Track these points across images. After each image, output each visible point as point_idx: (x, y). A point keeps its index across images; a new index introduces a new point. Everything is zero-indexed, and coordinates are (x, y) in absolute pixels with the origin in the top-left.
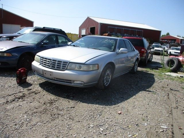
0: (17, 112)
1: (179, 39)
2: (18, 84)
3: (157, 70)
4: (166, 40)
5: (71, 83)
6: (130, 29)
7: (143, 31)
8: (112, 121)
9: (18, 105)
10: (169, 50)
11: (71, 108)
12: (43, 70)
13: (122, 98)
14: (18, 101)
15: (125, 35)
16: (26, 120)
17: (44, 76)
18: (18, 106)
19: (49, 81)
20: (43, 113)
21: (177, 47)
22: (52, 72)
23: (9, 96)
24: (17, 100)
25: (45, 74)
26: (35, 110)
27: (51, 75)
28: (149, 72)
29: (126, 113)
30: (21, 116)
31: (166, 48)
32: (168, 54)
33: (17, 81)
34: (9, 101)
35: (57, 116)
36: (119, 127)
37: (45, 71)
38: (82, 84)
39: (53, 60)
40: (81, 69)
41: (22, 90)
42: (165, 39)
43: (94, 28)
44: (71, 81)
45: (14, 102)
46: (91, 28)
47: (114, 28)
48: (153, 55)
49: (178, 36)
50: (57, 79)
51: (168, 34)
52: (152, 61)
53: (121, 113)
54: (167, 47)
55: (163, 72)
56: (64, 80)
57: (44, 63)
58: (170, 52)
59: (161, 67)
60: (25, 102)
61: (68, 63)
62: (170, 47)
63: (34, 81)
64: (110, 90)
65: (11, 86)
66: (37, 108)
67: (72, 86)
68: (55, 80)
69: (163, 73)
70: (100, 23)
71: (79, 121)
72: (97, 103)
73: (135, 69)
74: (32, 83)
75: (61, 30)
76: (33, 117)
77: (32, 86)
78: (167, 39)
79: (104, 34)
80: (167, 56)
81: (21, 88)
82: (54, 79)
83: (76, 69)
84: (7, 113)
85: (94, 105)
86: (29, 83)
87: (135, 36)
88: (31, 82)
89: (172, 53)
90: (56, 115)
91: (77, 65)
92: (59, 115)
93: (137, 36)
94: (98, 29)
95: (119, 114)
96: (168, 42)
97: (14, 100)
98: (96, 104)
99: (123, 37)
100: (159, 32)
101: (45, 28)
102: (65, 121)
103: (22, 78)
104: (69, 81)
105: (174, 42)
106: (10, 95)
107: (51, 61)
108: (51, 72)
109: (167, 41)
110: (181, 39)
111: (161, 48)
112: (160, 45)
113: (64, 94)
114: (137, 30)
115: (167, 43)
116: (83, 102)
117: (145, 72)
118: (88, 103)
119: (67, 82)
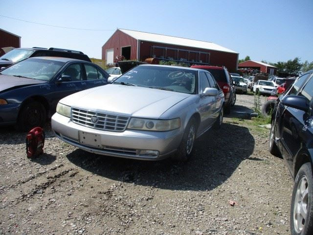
0: (51, 217)
1: (264, 66)
2: (28, 157)
3: (250, 121)
4: (246, 69)
5: (135, 154)
6: (189, 51)
7: (209, 53)
8: (227, 220)
9: (48, 202)
10: (255, 85)
11: (147, 200)
12: (79, 132)
13: (221, 174)
14: (43, 192)
15: (181, 60)
16: (77, 232)
17: (81, 141)
18: (49, 204)
19: (91, 151)
20: (104, 215)
21: (267, 80)
22: (99, 135)
23: (23, 185)
24: (41, 191)
25: (84, 138)
26: (85, 211)
27: (96, 140)
28: (239, 125)
29: (242, 203)
30: (63, 226)
31: (249, 82)
32: (254, 92)
33: (27, 152)
34: (27, 195)
35: (131, 219)
36: (244, 231)
37: (83, 132)
38: (155, 155)
39: (99, 114)
40: (154, 129)
41: (42, 171)
42: (244, 67)
43: (129, 48)
44: (135, 150)
45: (36, 196)
46: (124, 49)
47: (162, 49)
48: (237, 95)
49: (263, 62)
50: (107, 147)
51: (248, 58)
52: (235, 104)
53: (234, 203)
54: (251, 81)
55: (261, 124)
56: (121, 149)
57: (78, 119)
58: (258, 89)
59: (256, 116)
60: (58, 195)
61: (129, 119)
62: (256, 81)
63: (56, 151)
64: (195, 161)
65: (17, 164)
66: (86, 206)
67: (136, 158)
68: (103, 150)
69: (262, 126)
70: (139, 40)
71: (174, 227)
72: (187, 187)
73: (221, 120)
74: (54, 154)
75: (81, 53)
76: (88, 226)
77: (56, 161)
78: (247, 67)
79: (147, 59)
80: (252, 95)
81: (39, 166)
82: (102, 148)
83: (144, 128)
84: (33, 221)
85: (184, 192)
86: (49, 154)
87: (198, 61)
88: (51, 152)
89: (260, 90)
90: (127, 217)
91: (146, 121)
92: (132, 215)
93: (201, 62)
94: (136, 51)
95: (231, 205)
96: (250, 72)
97: (35, 193)
98: (186, 190)
99: (178, 64)
100: (235, 56)
101: (54, 50)
102: (149, 227)
103: (37, 146)
104: (132, 151)
105: (258, 72)
106: (24, 183)
107: (94, 116)
108: (96, 135)
109: (246, 71)
110: (268, 67)
111: (244, 82)
112: (241, 77)
113: (123, 173)
114: (200, 52)
115: (247, 73)
116: (163, 188)
117: (233, 124)
118: (173, 189)
119: (126, 153)
